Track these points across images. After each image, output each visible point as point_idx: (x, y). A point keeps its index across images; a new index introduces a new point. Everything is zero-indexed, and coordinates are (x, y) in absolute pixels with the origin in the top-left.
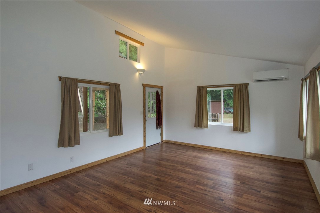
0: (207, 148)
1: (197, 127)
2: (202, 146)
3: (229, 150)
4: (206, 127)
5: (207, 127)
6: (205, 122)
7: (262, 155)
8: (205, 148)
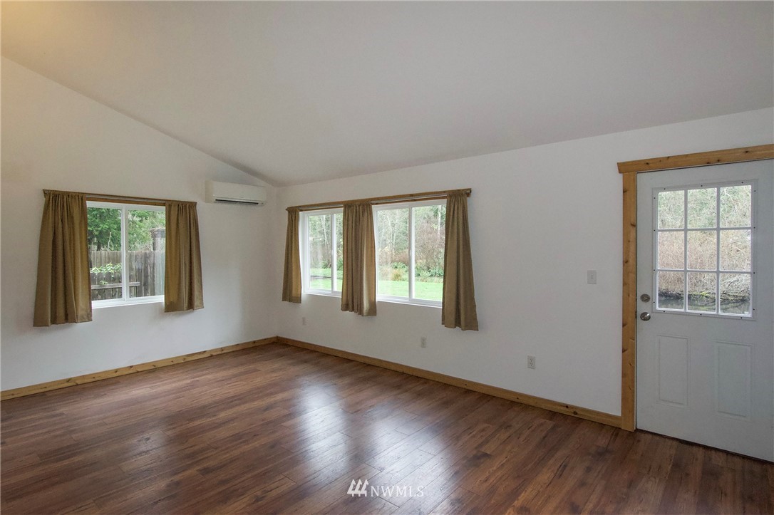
0: (86, 381)
1: (50, 324)
2: (68, 380)
3: (153, 364)
4: (85, 317)
5: (88, 317)
6: (82, 303)
7: (222, 349)
8: (79, 382)
